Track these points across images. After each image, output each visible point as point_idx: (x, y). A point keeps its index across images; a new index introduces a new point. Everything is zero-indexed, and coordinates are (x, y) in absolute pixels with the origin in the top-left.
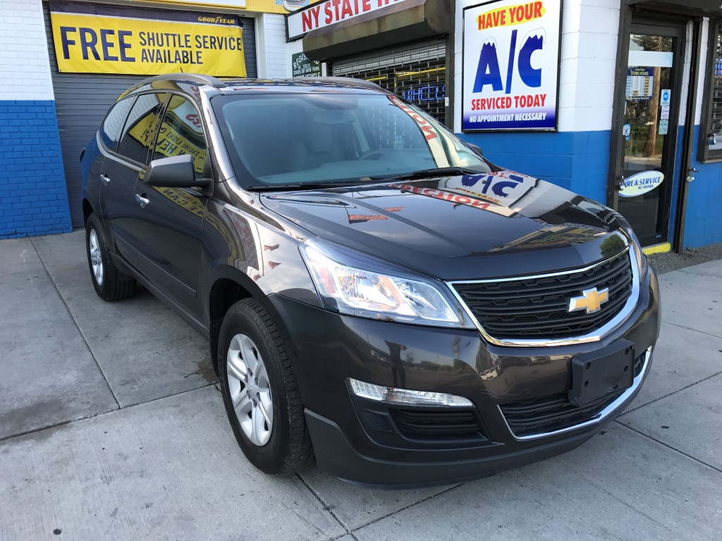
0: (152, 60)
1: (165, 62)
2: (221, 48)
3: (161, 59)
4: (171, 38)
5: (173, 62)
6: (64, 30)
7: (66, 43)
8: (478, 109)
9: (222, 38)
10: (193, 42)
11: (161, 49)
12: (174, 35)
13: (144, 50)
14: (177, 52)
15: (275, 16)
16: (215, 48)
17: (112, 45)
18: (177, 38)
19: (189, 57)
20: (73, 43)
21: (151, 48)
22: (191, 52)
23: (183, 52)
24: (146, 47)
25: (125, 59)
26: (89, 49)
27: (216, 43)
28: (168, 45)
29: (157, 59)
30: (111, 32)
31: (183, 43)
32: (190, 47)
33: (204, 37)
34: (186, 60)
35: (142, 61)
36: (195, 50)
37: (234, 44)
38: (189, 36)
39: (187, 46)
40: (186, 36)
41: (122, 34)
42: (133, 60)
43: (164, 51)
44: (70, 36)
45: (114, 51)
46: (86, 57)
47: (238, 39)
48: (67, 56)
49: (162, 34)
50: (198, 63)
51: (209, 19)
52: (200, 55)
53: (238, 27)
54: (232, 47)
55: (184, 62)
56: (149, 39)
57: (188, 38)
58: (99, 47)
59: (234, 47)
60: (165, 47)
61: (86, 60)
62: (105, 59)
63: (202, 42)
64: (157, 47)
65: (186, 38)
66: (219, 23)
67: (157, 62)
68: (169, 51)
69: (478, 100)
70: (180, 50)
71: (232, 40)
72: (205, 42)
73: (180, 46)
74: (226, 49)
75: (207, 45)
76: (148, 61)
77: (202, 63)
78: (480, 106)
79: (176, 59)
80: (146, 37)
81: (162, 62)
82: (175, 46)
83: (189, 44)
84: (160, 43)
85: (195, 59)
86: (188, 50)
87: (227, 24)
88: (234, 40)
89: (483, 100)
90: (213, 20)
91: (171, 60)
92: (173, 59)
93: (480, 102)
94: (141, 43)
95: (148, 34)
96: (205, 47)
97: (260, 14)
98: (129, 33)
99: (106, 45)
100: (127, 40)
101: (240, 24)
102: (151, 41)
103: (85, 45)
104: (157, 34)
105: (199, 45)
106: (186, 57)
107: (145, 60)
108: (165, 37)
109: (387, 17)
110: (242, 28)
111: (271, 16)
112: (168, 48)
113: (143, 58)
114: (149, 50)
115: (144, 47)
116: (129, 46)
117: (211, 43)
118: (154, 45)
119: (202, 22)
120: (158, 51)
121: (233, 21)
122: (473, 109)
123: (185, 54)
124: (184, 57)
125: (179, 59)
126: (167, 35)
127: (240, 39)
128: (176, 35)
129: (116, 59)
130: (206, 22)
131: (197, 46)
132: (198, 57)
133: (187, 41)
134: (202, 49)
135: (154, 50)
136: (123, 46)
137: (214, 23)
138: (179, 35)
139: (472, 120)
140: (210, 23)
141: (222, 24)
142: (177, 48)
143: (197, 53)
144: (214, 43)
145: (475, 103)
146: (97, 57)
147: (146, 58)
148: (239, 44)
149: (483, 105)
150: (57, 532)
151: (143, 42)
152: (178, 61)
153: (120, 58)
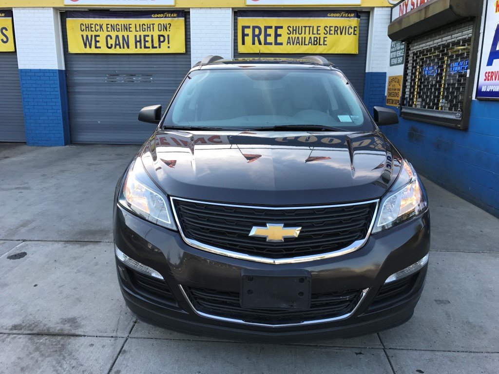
0: (293, 44)
1: (302, 45)
2: (341, 34)
3: (299, 43)
4: (307, 29)
5: (306, 45)
6: (244, 28)
7: (244, 35)
8: (488, 80)
9: (343, 27)
10: (322, 31)
11: (300, 36)
12: (310, 27)
13: (289, 38)
14: (310, 38)
15: (384, 9)
16: (337, 34)
17: (270, 35)
18: (311, 28)
19: (318, 41)
20: (248, 35)
21: (294, 36)
22: (320, 38)
23: (314, 38)
24: (291, 36)
25: (276, 43)
26: (256, 38)
27: (339, 30)
28: (305, 34)
29: (297, 43)
30: (271, 27)
31: (315, 32)
32: (320, 34)
33: (330, 27)
34: (315, 43)
35: (287, 45)
36: (322, 36)
37: (351, 31)
38: (320, 27)
39: (317, 34)
40: (318, 27)
41: (277, 28)
42: (281, 44)
43: (302, 38)
44: (247, 31)
45: (271, 39)
46: (254, 43)
47: (355, 27)
48: (243, 43)
49: (302, 27)
50: (324, 44)
51: (335, 15)
52: (326, 39)
53: (356, 18)
54: (350, 33)
55: (314, 44)
56: (293, 30)
57: (319, 28)
58: (262, 37)
59: (351, 33)
60: (303, 35)
61: (254, 45)
62: (265, 44)
63: (328, 30)
64: (298, 35)
65: (317, 28)
66: (342, 17)
67: (296, 45)
68: (305, 38)
69: (489, 73)
70: (313, 36)
71: (350, 28)
72: (330, 30)
73: (313, 34)
74: (345, 34)
75: (331, 32)
76: (290, 45)
77: (326, 45)
78: (489, 78)
79: (309, 43)
80: (291, 29)
81: (299, 45)
82: (309, 34)
83: (319, 32)
84: (300, 32)
85: (322, 42)
86: (318, 36)
87: (348, 17)
88: (352, 28)
89: (492, 72)
90: (338, 15)
91: (306, 43)
92: (307, 43)
93: (490, 74)
94: (288, 33)
95: (293, 27)
96: (330, 34)
97: (373, 8)
98: (281, 27)
99: (266, 35)
100: (279, 31)
101: (358, 17)
102: (294, 32)
103: (254, 35)
104: (299, 27)
105: (326, 33)
106: (316, 41)
107: (289, 44)
108: (303, 28)
109: (430, 6)
110: (359, 19)
111: (381, 9)
112: (305, 36)
113: (288, 43)
114: (292, 37)
115: (289, 36)
116: (280, 35)
117: (335, 31)
118: (296, 34)
119: (330, 17)
120: (298, 38)
121: (353, 15)
122: (485, 80)
123: (316, 39)
124: (314, 41)
125: (311, 43)
126: (305, 27)
127: (356, 27)
128: (311, 27)
129: (271, 44)
130: (333, 17)
131: (324, 33)
132: (324, 41)
133: (318, 30)
134: (328, 35)
135: (295, 38)
136: (277, 35)
137: (339, 17)
138: (313, 27)
139: (483, 89)
140: (336, 17)
141: (345, 17)
142: (311, 35)
143: (324, 38)
144: (337, 31)
145: (487, 75)
146: (260, 43)
147: (290, 43)
148: (355, 30)
149: (492, 77)
150: (35, 286)
151: (289, 33)
152: (310, 44)
153: (273, 44)
